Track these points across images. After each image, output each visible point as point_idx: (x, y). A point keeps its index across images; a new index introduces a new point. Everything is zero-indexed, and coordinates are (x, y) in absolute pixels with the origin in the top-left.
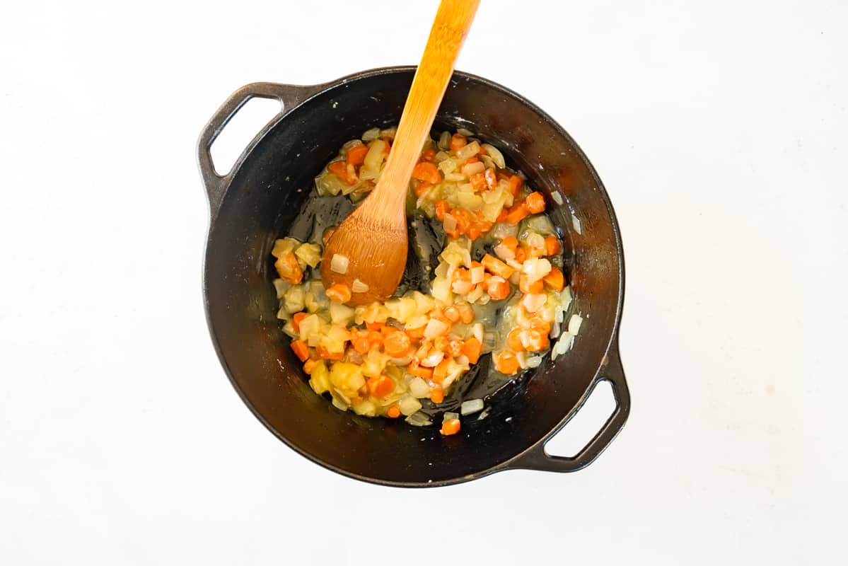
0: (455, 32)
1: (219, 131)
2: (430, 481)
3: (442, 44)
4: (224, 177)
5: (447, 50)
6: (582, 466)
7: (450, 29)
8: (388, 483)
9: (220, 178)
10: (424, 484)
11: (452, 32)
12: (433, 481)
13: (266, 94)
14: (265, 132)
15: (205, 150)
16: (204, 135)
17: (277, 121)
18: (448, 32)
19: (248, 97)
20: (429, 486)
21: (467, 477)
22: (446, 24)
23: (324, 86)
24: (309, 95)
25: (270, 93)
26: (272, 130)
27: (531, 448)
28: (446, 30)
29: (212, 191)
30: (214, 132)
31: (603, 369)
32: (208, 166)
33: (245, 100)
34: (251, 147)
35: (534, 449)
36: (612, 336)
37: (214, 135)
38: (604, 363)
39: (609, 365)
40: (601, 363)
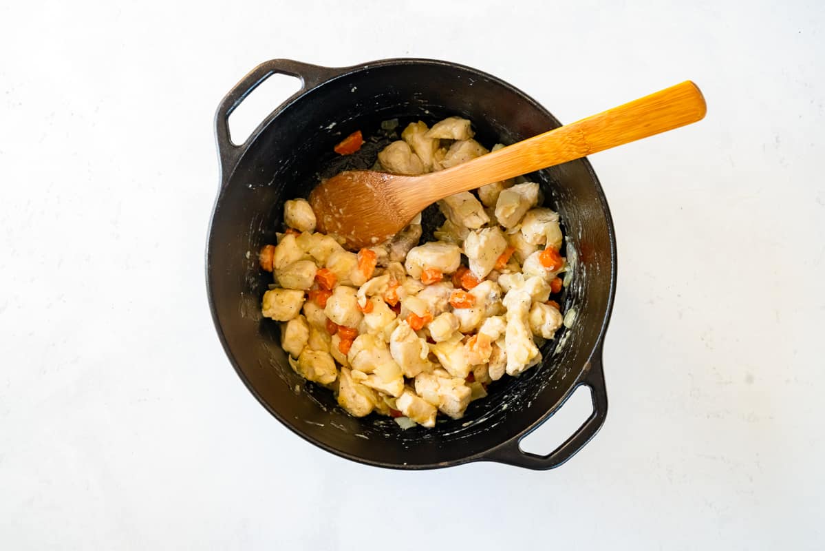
0: (585, 144)
1: (239, 101)
2: (405, 464)
4: (239, 146)
6: (555, 465)
7: (583, 139)
9: (235, 147)
10: (399, 466)
12: (408, 464)
13: (286, 70)
15: (223, 119)
16: (223, 104)
17: (296, 98)
19: (271, 72)
20: (404, 469)
21: (442, 464)
23: (345, 70)
24: (330, 77)
25: (292, 70)
26: (290, 106)
27: (506, 442)
29: (225, 159)
30: (234, 102)
31: (585, 374)
32: (224, 135)
33: (268, 74)
35: (509, 443)
36: (597, 343)
37: (234, 105)
38: (586, 367)
39: (590, 370)
40: (584, 368)
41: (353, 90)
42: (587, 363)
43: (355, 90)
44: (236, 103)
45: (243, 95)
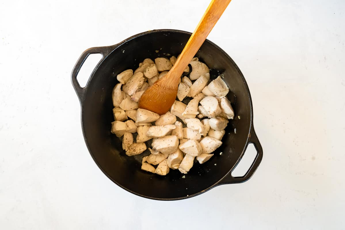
0: (215, 17)
1: (79, 70)
2: (188, 196)
3: (209, 21)
4: (84, 88)
5: (211, 24)
6: (248, 179)
7: (213, 16)
8: (171, 199)
9: (82, 88)
10: (185, 197)
11: (214, 17)
12: (189, 195)
13: (95, 52)
14: (97, 67)
15: (74, 79)
16: (73, 73)
17: (101, 62)
18: (212, 17)
19: (88, 54)
20: (188, 198)
21: (202, 191)
22: (212, 14)
23: (118, 45)
24: (112, 50)
25: (97, 51)
26: (100, 66)
27: (226, 175)
28: (212, 16)
29: (80, 95)
30: (77, 71)
31: (249, 139)
32: (77, 85)
33: (87, 56)
34: (93, 74)
35: (227, 175)
36: (251, 125)
37: (77, 72)
38: (249, 136)
39: (251, 137)
40: (248, 137)
41: (123, 52)
42: (249, 134)
43: (124, 52)
44: (78, 71)
45: (80, 67)
